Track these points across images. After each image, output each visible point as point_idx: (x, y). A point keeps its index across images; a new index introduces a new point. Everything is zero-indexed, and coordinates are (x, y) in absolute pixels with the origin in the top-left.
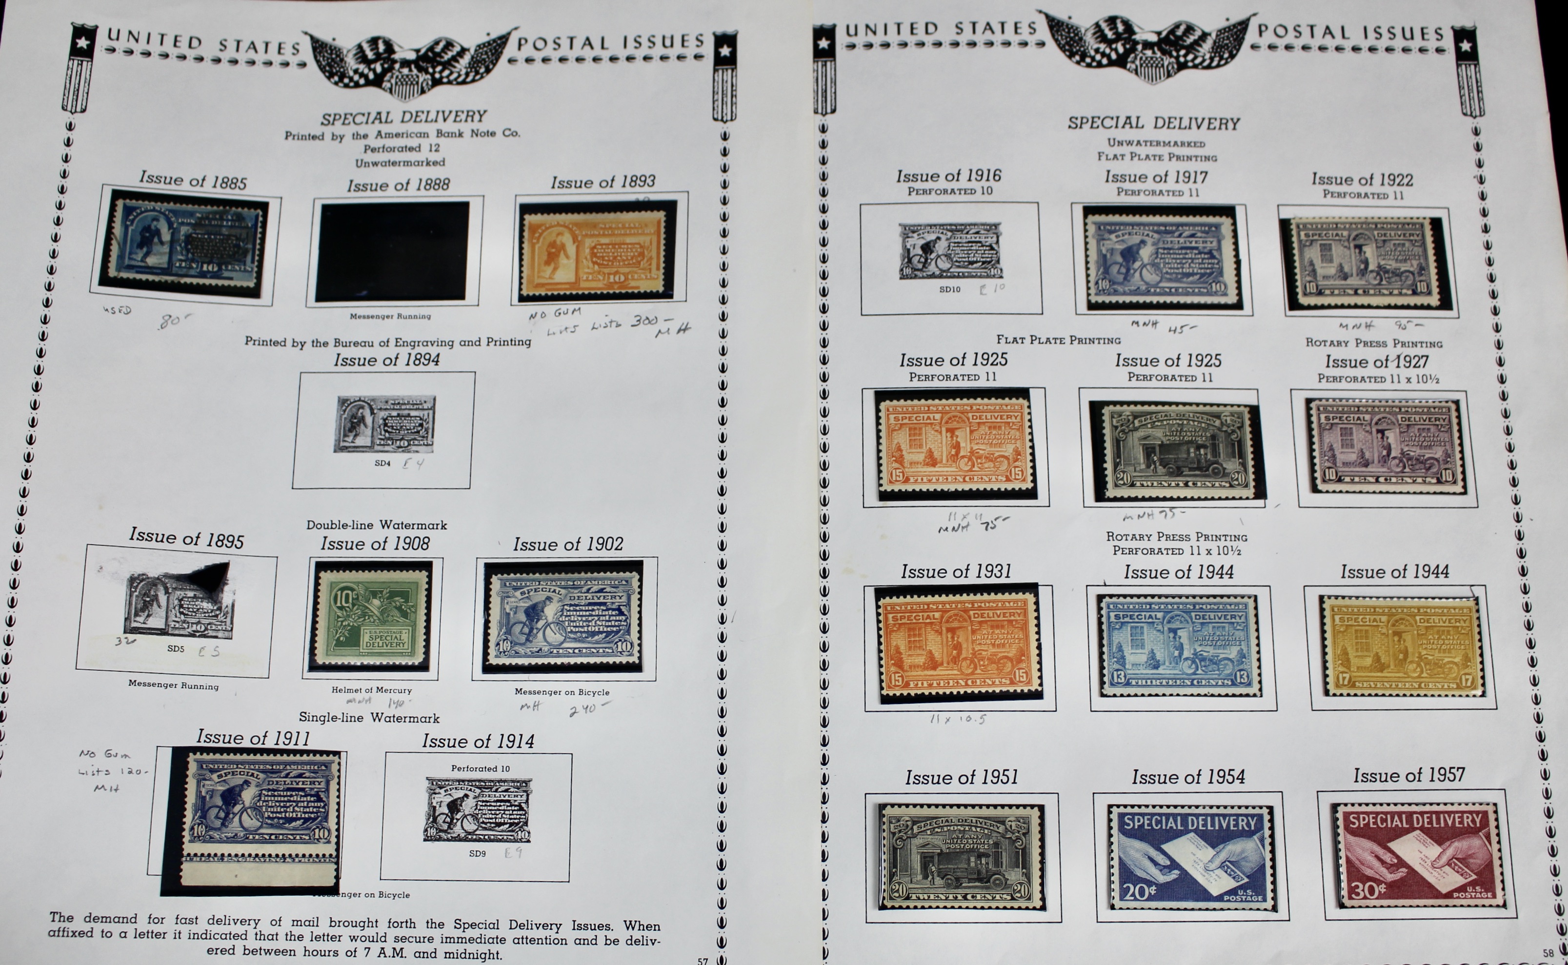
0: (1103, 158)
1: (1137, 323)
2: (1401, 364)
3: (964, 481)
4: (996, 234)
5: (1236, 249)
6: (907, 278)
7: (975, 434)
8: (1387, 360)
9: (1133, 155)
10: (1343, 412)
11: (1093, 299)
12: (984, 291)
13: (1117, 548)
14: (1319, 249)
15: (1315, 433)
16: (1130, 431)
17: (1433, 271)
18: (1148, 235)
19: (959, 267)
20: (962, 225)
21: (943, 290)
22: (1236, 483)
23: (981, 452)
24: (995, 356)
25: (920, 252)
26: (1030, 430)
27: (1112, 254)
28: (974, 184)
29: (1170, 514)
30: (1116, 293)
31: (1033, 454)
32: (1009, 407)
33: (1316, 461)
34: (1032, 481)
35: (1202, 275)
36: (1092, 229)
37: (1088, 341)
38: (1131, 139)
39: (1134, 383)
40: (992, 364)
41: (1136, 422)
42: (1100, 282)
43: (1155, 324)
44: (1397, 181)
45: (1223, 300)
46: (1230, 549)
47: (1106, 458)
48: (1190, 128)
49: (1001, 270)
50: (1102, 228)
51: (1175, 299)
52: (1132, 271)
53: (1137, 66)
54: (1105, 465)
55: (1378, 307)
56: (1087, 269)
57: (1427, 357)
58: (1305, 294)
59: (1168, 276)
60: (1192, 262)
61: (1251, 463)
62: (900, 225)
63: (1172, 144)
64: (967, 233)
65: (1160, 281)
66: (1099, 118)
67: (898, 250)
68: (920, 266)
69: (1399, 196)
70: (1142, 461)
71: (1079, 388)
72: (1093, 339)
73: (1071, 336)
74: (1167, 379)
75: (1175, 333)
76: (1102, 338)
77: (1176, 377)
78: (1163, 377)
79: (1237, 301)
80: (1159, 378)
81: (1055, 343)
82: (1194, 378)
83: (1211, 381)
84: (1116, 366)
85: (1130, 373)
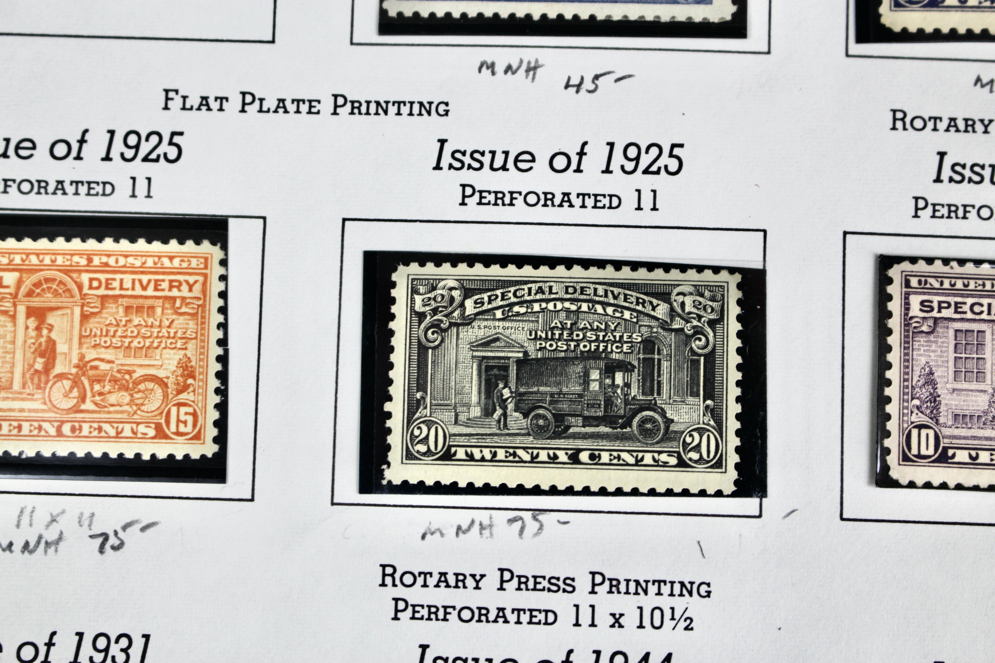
1: (492, 67)
3: (59, 434)
7: (93, 324)
10: (965, 292)
11: (393, 7)
13: (401, 605)
15: (894, 340)
16: (451, 325)
22: (694, 456)
23: (103, 366)
24: (154, 139)
26: (220, 318)
29: (532, 526)
31: (223, 376)
32: (176, 262)
33: (892, 409)
34: (216, 440)
37: (373, 107)
39: (473, 211)
40: (146, 159)
41: (469, 304)
43: (532, 69)
45: (697, 14)
46: (668, 614)
47: (392, 390)
51: (584, 11)
54: (388, 407)
61: (734, 408)
70: (474, 398)
71: (344, 220)
72: (387, 103)
73: (336, 96)
74: (549, 203)
75: (577, 92)
76: (407, 100)
77: (573, 197)
78: (542, 197)
79: (734, 15)
80: (532, 199)
81: (298, 112)
82: (615, 202)
83: (654, 209)
84: (434, 169)
85: (464, 186)
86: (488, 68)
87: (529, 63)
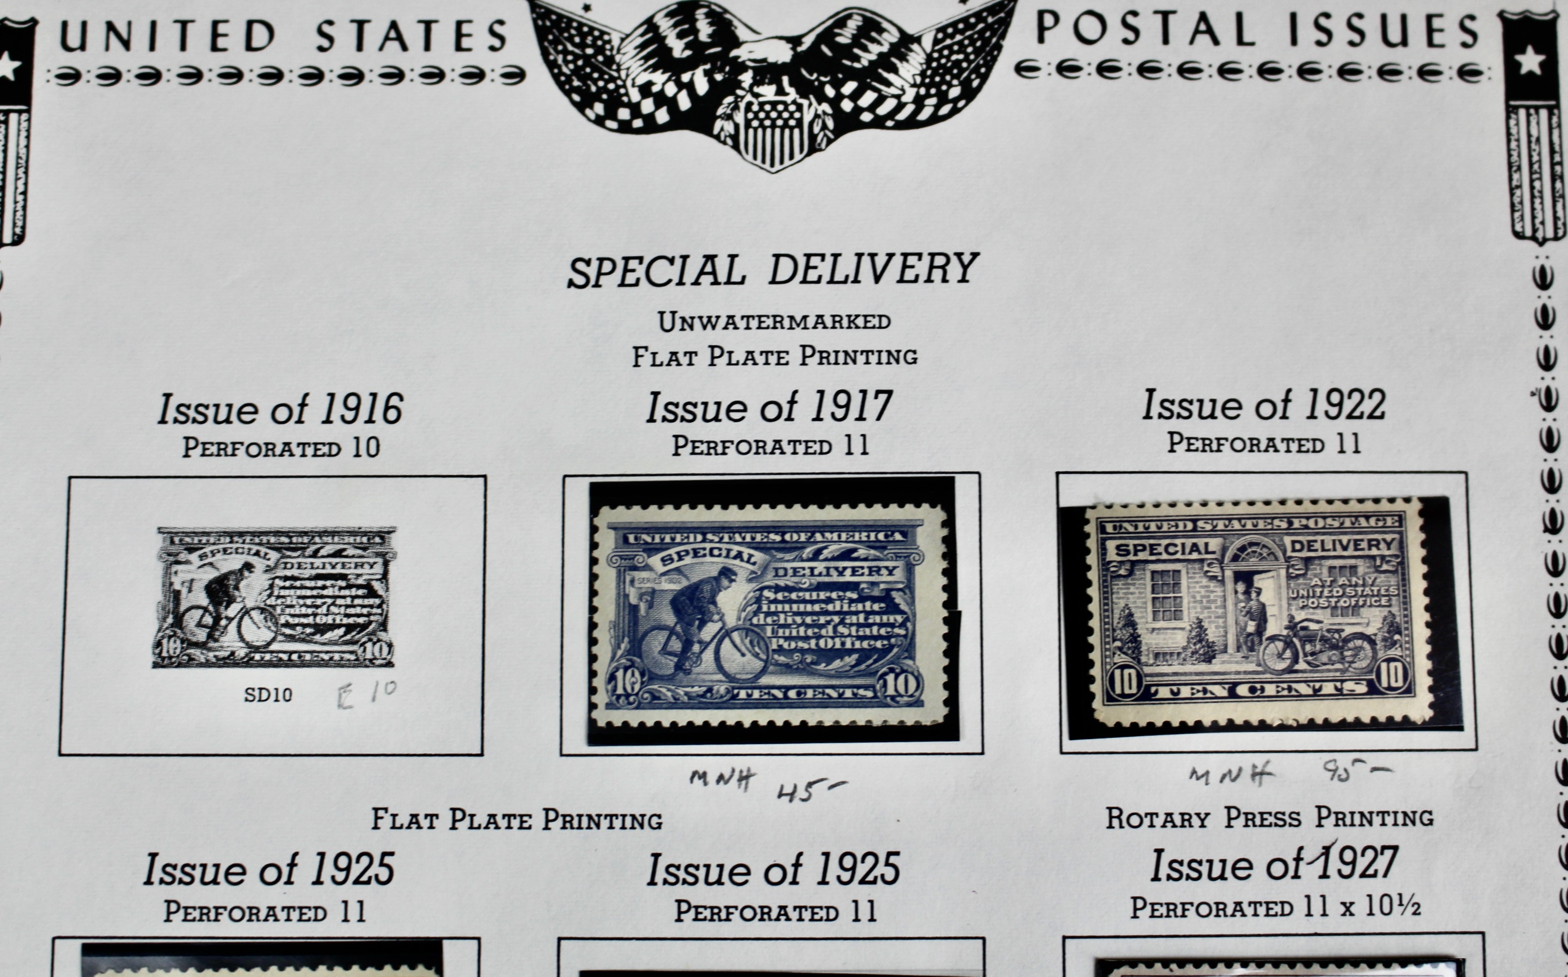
0: (646, 360)
1: (703, 776)
2: (1332, 871)
4: (382, 555)
5: (951, 589)
6: (170, 665)
8: (1298, 859)
9: (716, 352)
11: (602, 717)
12: (347, 700)
14: (1149, 584)
17: (1421, 633)
18: (739, 555)
19: (291, 638)
20: (305, 533)
21: (253, 695)
24: (365, 861)
25: (204, 601)
27: (651, 606)
28: (338, 432)
30: (655, 701)
35: (864, 655)
36: (607, 541)
37: (585, 821)
38: (714, 314)
39: (689, 927)
40: (357, 882)
42: (620, 674)
43: (745, 778)
44: (1348, 406)
45: (910, 716)
48: (856, 281)
49: (390, 646)
50: (631, 538)
51: (795, 717)
52: (696, 648)
53: (737, 126)
55: (1283, 728)
56: (593, 642)
57: (1395, 848)
58: (1110, 699)
59: (782, 659)
60: (842, 622)
62: (160, 530)
63: (811, 322)
64: (315, 555)
65: (763, 672)
66: (641, 259)
67: (155, 595)
68: (201, 635)
69: (1349, 445)
71: (560, 939)
72: (599, 816)
73: (547, 810)
74: (766, 917)
75: (791, 801)
76: (619, 813)
77: (790, 910)
78: (759, 911)
79: (946, 717)
80: (748, 913)
81: (509, 827)
82: (832, 914)
83: (872, 920)
84: (649, 884)
85: (679, 902)
86: (700, 778)
87: (741, 772)
